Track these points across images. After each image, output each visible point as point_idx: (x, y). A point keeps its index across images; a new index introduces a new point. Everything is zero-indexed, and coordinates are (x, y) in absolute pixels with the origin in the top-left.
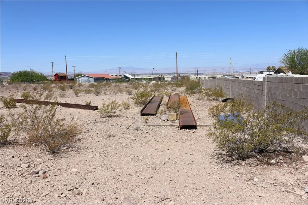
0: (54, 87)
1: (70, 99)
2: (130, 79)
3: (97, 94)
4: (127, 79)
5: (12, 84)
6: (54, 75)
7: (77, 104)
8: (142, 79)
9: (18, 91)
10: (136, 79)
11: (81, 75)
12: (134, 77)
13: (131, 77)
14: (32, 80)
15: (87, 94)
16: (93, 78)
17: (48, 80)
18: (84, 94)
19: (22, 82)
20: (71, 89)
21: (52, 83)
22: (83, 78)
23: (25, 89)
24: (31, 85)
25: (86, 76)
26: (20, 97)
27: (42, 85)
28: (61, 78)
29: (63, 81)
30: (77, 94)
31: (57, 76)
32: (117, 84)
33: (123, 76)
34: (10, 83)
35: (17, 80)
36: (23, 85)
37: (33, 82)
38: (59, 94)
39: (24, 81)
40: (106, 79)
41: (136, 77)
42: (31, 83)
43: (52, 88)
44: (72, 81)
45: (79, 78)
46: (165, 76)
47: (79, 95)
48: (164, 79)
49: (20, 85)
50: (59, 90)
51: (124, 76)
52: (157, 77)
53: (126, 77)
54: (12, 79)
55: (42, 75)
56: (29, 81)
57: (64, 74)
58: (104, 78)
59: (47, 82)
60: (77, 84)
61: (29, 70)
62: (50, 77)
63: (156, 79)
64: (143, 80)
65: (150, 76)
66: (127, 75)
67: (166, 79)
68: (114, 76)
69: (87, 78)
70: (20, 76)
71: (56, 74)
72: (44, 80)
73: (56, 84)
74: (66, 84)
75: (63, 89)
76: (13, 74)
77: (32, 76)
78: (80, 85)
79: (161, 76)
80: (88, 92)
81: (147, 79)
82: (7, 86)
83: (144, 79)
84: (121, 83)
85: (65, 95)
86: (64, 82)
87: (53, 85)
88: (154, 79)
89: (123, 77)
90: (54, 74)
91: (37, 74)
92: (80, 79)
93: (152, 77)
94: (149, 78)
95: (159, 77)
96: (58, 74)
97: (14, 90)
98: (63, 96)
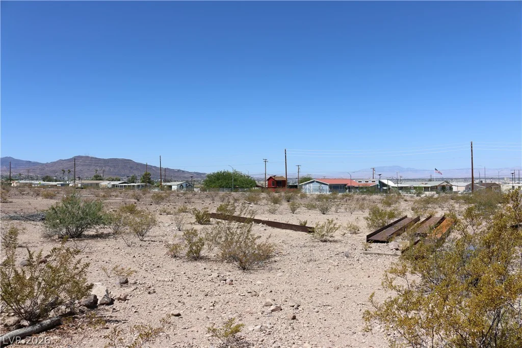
0: (264, 198)
1: (282, 216)
2: (389, 189)
3: (324, 211)
4: (386, 188)
5: (206, 191)
6: (267, 179)
7: (289, 223)
8: (410, 187)
9: (213, 202)
10: (401, 188)
11: (309, 179)
12: (396, 185)
13: (391, 184)
14: (235, 186)
15: (310, 211)
16: (327, 185)
17: (257, 186)
18: (305, 211)
19: (220, 189)
20: (288, 201)
21: (263, 192)
22: (311, 185)
23: (223, 199)
24: (232, 193)
25: (317, 182)
26: (215, 212)
27: (247, 194)
28: (277, 184)
29: (279, 189)
30: (293, 211)
31: (271, 181)
32: (363, 196)
33: (377, 183)
34: (203, 190)
35: (213, 185)
36: (221, 193)
37: (236, 189)
38: (269, 209)
39: (223, 187)
40: (349, 188)
41: (400, 185)
42: (232, 191)
43: (260, 199)
44: (292, 189)
45: (306, 184)
46: (452, 184)
47: (297, 211)
48: (451, 188)
49: (218, 194)
50: (269, 203)
51: (380, 182)
52: (439, 185)
53: (383, 185)
54: (207, 184)
55: (250, 178)
56: (230, 187)
57: (282, 177)
58: (345, 185)
59: (255, 190)
60: (299, 195)
61: (231, 171)
62: (262, 182)
63: (437, 188)
64: (412, 191)
65: (426, 184)
66: (385, 182)
67: (455, 189)
68: (363, 182)
69: (318, 185)
70: (218, 179)
71: (271, 178)
72: (251, 187)
73: (268, 193)
74: (283, 194)
75: (276, 201)
76: (209, 176)
77: (235, 180)
78: (304, 196)
79: (445, 184)
80: (311, 207)
81: (420, 188)
82: (200, 194)
83: (415, 188)
84: (371, 195)
85: (276, 210)
86: (281, 191)
87: (264, 195)
88: (433, 189)
89: (378, 185)
90: (268, 177)
91: (241, 176)
92: (307, 186)
93: (430, 185)
94: (425, 187)
95: (443, 184)
96: (273, 178)
97: (208, 201)
98: (273, 212)
